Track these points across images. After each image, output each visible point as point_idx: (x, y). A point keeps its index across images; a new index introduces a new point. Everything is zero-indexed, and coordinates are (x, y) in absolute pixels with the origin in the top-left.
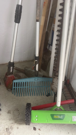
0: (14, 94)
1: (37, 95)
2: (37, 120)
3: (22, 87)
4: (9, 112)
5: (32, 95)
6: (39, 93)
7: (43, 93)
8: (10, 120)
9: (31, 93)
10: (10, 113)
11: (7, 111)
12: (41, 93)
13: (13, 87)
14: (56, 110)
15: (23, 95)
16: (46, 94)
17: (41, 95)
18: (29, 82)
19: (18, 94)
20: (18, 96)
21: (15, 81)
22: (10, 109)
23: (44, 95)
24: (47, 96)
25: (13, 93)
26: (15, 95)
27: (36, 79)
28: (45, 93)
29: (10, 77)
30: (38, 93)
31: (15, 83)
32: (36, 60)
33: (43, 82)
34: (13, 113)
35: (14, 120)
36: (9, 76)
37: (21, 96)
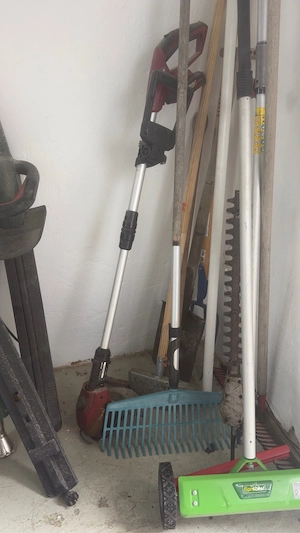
0: (106, 453)
1: (177, 452)
2: (196, 503)
3: (131, 428)
4: (102, 504)
5: (160, 451)
6: (182, 446)
7: (195, 444)
8: (109, 524)
9: (159, 446)
10: (107, 506)
11: (96, 501)
12: (188, 445)
13: (106, 429)
14: (245, 469)
15: (133, 453)
16: (202, 446)
17: (190, 451)
18: (152, 407)
19: (120, 452)
20: (120, 457)
21: (113, 407)
22: (103, 495)
23: (197, 450)
24: (208, 451)
25: (102, 451)
26: (109, 454)
27: (174, 398)
28: (199, 445)
29: (99, 394)
30: (179, 445)
31: (110, 413)
32: (173, 339)
33: (193, 408)
34: (116, 504)
35: (124, 523)
36: (96, 391)
37: (131, 457)
